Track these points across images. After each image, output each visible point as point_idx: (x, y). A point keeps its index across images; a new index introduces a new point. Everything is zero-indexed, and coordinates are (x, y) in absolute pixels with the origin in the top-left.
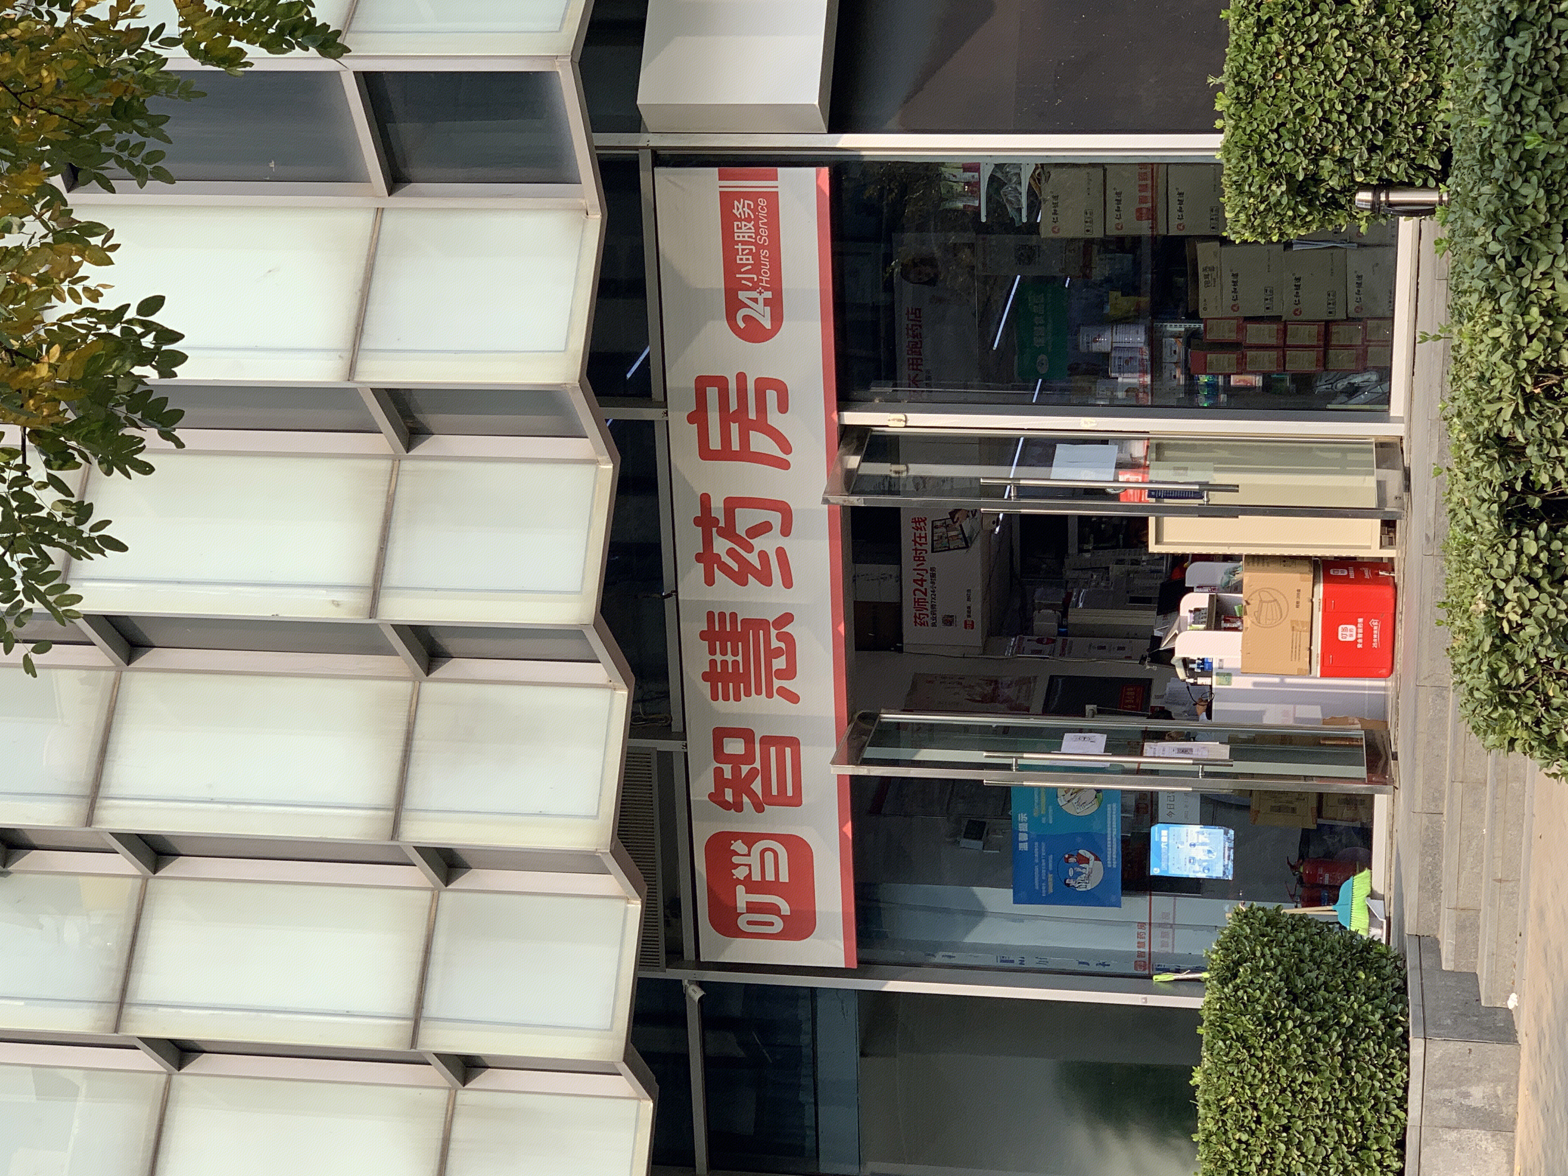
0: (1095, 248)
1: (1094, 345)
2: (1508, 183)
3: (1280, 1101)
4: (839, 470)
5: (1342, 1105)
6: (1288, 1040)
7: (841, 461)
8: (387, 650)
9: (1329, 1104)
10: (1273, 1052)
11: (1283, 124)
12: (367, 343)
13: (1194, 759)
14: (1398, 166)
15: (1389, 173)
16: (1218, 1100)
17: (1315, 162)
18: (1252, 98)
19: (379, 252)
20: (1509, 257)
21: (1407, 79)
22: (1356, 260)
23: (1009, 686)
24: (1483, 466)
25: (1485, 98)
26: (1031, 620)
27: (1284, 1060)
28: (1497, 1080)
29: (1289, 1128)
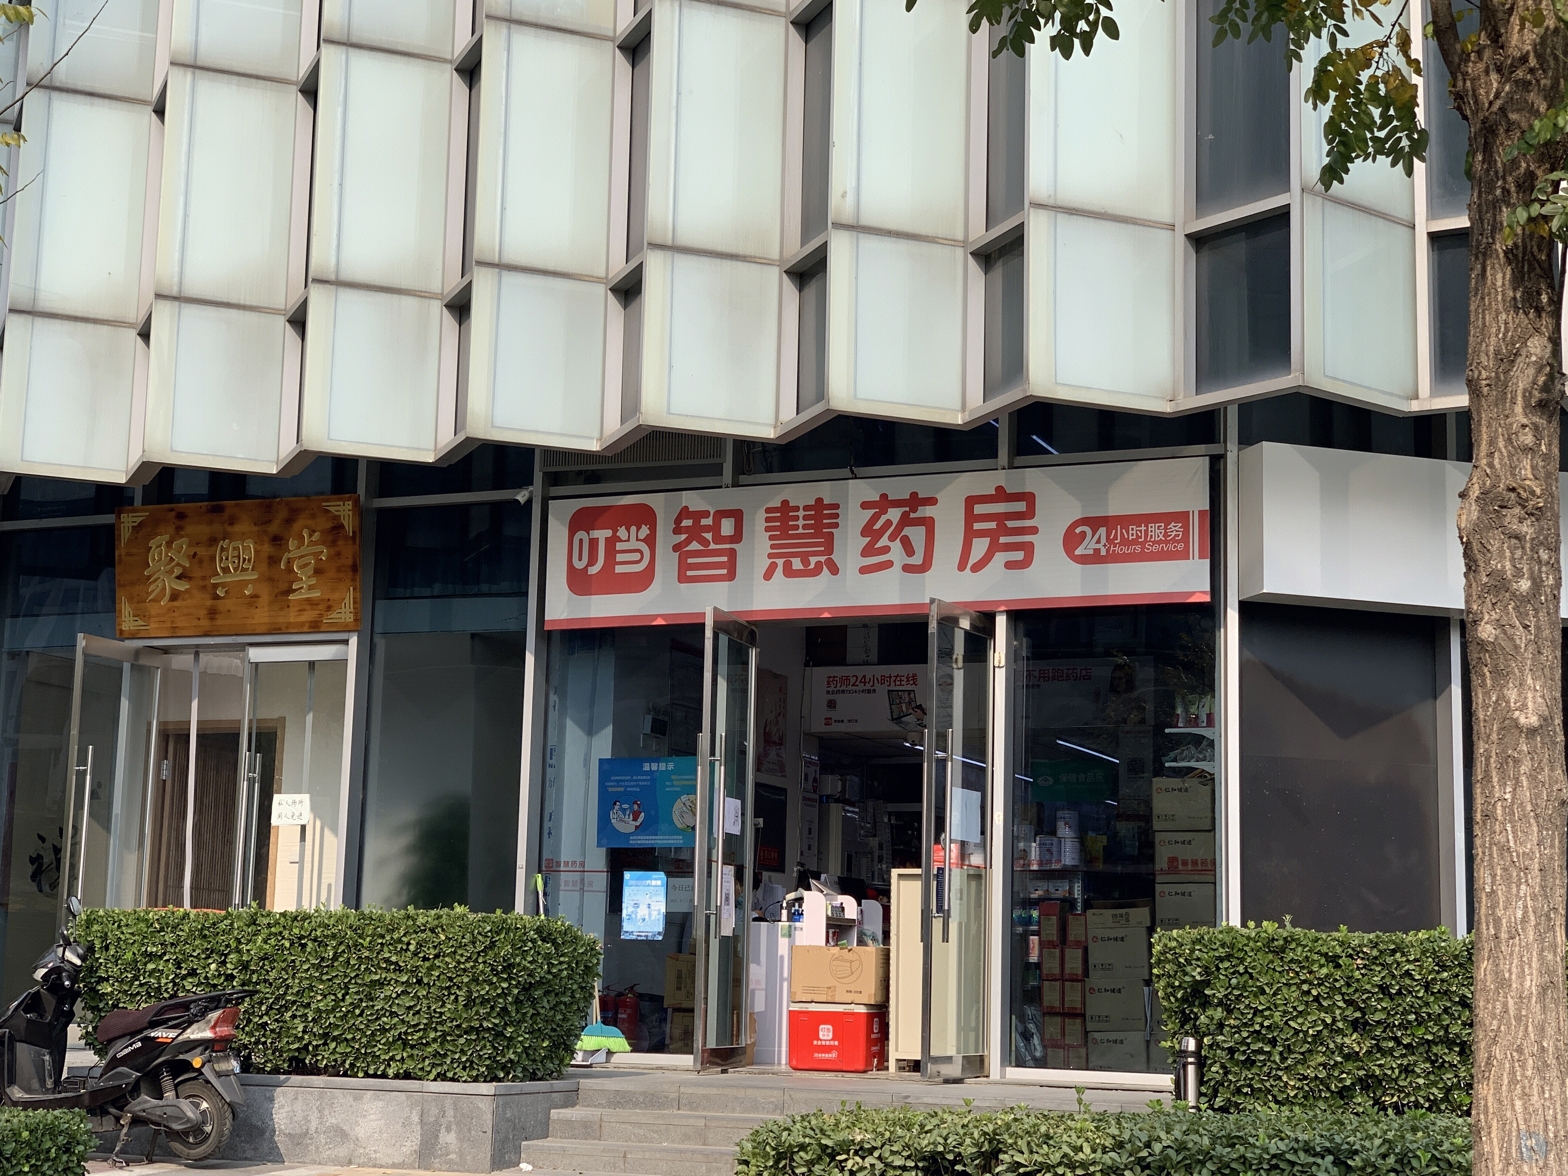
0: (1143, 824)
1: (1063, 823)
2: (1211, 1158)
3: (441, 977)
4: (956, 612)
5: (439, 1028)
6: (492, 983)
7: (965, 614)
8: (806, 237)
9: (440, 1017)
10: (482, 971)
11: (1251, 977)
12: (1062, 218)
13: (720, 906)
14: (1217, 1072)
15: (1211, 1065)
16: (442, 926)
17: (1220, 1003)
18: (1274, 952)
19: (1137, 227)
20: (1150, 1159)
21: (1289, 1079)
22: (1135, 1039)
23: (778, 755)
24: (974, 1139)
25: (1282, 1139)
26: (832, 773)
27: (475, 980)
28: (461, 1154)
29: (420, 985)
